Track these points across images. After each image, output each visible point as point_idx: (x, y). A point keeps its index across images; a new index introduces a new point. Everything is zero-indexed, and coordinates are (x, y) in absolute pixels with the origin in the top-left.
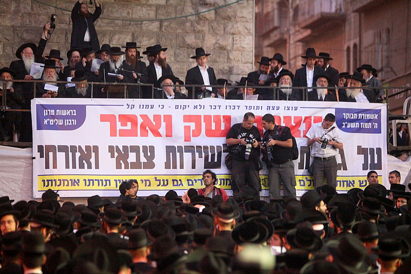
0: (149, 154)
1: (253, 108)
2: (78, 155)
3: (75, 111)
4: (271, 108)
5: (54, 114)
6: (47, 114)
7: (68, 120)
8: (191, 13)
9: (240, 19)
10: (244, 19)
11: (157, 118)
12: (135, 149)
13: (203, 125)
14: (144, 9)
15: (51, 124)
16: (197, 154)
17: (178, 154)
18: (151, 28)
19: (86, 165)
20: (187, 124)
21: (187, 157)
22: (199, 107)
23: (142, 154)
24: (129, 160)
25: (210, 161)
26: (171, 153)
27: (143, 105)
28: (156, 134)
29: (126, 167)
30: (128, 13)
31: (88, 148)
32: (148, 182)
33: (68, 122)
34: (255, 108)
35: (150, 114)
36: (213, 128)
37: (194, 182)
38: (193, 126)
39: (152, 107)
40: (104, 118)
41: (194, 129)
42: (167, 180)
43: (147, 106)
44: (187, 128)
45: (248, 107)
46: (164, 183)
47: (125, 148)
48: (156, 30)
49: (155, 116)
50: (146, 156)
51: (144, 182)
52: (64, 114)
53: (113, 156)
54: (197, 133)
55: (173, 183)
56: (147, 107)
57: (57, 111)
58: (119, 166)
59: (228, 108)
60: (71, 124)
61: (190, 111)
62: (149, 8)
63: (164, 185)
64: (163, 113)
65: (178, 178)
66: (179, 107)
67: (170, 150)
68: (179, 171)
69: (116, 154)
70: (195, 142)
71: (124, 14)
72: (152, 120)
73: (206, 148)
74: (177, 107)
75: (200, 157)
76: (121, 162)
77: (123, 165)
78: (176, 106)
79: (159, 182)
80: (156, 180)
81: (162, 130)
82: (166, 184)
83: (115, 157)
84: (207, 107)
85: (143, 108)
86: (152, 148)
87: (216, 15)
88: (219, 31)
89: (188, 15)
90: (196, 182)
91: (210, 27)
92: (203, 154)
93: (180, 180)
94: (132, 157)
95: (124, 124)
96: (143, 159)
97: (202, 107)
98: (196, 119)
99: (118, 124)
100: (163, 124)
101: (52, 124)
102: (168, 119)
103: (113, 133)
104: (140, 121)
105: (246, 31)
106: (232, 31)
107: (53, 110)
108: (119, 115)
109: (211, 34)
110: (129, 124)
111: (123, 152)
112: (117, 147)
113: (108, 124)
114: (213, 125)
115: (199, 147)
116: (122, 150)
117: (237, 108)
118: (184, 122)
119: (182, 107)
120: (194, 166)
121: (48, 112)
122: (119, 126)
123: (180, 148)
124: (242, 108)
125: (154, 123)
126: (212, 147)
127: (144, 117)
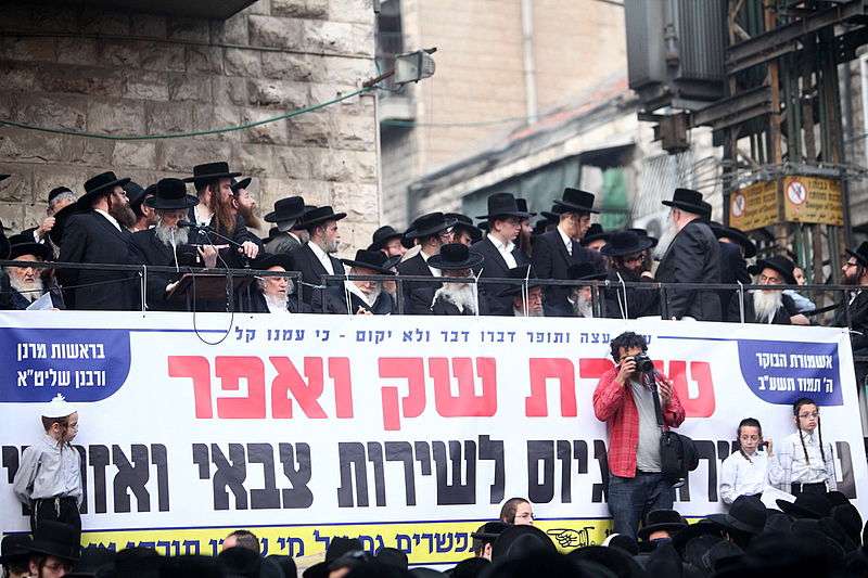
0: (297, 467)
1: (546, 337)
2: (111, 471)
3: (101, 346)
4: (591, 338)
5: (45, 356)
6: (26, 356)
7: (83, 373)
8: (232, 124)
9: (348, 142)
10: (355, 144)
11: (312, 364)
12: (261, 453)
13: (429, 383)
14: (118, 112)
15: (36, 384)
16: (417, 465)
17: (370, 466)
18: (135, 159)
19: (134, 501)
20: (389, 382)
21: (394, 471)
22: (415, 336)
23: (279, 467)
24: (248, 485)
25: (450, 483)
26: (352, 464)
27: (277, 331)
28: (314, 412)
29: (241, 505)
30: (79, 122)
31: (138, 450)
32: (296, 546)
33: (83, 379)
34: (553, 337)
35: (296, 353)
36: (455, 391)
37: (414, 541)
38: (402, 386)
39: (300, 336)
40: (183, 366)
41: (407, 394)
43: (288, 334)
44: (389, 394)
45: (535, 336)
47: (235, 449)
48: (147, 165)
49: (307, 360)
50: (289, 471)
51: (287, 544)
52: (73, 357)
53: (204, 474)
54: (415, 406)
56: (288, 336)
57: (54, 346)
58: (221, 503)
59: (488, 337)
60: (91, 383)
61: (395, 348)
62: (128, 110)
64: (326, 351)
66: (367, 336)
67: (349, 454)
68: (372, 512)
69: (213, 468)
70: (413, 431)
71: (71, 124)
72: (301, 370)
73: (438, 445)
74: (360, 336)
75: (426, 471)
76: (228, 489)
77: (232, 499)
78: (358, 332)
80: (318, 539)
81: (327, 400)
83: (212, 476)
84: (436, 337)
85: (277, 339)
86: (304, 450)
87: (290, 132)
88: (299, 170)
89: (225, 128)
90: (418, 543)
91: (279, 162)
92: (433, 464)
93: (379, 538)
94: (254, 478)
95: (230, 384)
96: (283, 482)
97: (424, 336)
98: (405, 367)
99: (216, 383)
100: (329, 384)
101: (42, 384)
102: (341, 367)
103: (202, 412)
104: (271, 373)
105: (363, 174)
106: (331, 171)
107: (44, 346)
108: (217, 358)
109: (280, 178)
110: (243, 383)
111: (231, 463)
112: (215, 446)
113: (189, 382)
114: (454, 383)
115: (422, 446)
116: (227, 456)
117: (507, 338)
118: (382, 376)
119: (374, 335)
120: (411, 501)
121: (30, 349)
122: (217, 389)
123: (374, 447)
124: (522, 338)
125: (307, 381)
126: (455, 446)
127: (281, 363)
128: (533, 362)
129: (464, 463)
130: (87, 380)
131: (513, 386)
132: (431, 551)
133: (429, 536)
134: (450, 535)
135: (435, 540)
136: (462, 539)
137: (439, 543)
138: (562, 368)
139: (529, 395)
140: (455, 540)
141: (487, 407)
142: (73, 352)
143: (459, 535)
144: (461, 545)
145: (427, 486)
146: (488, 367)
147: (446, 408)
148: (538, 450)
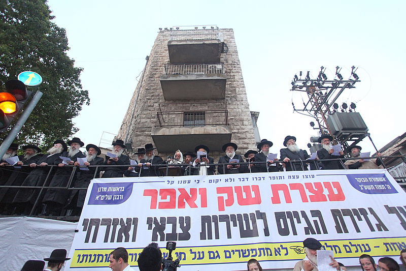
0: (185, 225)
2: (119, 227)
3: (123, 187)
4: (292, 177)
5: (105, 191)
6: (100, 191)
11: (193, 191)
12: (172, 220)
13: (235, 195)
15: (101, 199)
16: (231, 223)
17: (213, 224)
19: (124, 238)
20: (220, 195)
21: (222, 226)
22: (229, 180)
23: (178, 225)
24: (165, 232)
25: (245, 229)
26: (206, 223)
27: (181, 181)
28: (193, 205)
29: (162, 239)
31: (129, 220)
32: (183, 255)
33: (116, 197)
34: (278, 178)
35: (187, 187)
36: (244, 197)
37: (232, 253)
38: (225, 196)
39: (189, 182)
40: (147, 193)
41: (227, 199)
42: (203, 252)
43: (185, 182)
44: (220, 199)
45: (272, 178)
46: (200, 255)
47: (163, 219)
49: (191, 189)
50: (182, 227)
51: (179, 255)
52: (114, 191)
53: (150, 228)
54: (230, 202)
55: (210, 255)
57: (109, 188)
58: (154, 239)
59: (255, 179)
60: (118, 199)
61: (222, 184)
63: (200, 258)
64: (198, 187)
65: (214, 249)
66: (213, 181)
67: (205, 219)
68: (214, 241)
69: (154, 226)
70: (228, 211)
72: (189, 193)
73: (239, 215)
74: (210, 181)
75: (235, 225)
76: (158, 233)
77: (159, 237)
79: (194, 254)
80: (192, 253)
81: (198, 201)
82: (201, 256)
83: (153, 228)
84: (237, 180)
85: (181, 183)
86: (188, 219)
90: (234, 253)
92: (238, 222)
93: (217, 252)
94: (168, 229)
95: (164, 197)
96: (179, 231)
97: (233, 180)
98: (228, 190)
99: (159, 197)
100: (199, 196)
101: (103, 199)
102: (203, 192)
103: (153, 206)
104: (178, 194)
107: (106, 188)
108: (160, 190)
110: (168, 197)
111: (160, 224)
112: (155, 218)
113: (150, 198)
114: (244, 194)
115: (233, 216)
116: (159, 221)
117: (262, 179)
118: (217, 193)
119: (215, 181)
120: (229, 236)
121: (102, 189)
122: (159, 199)
123: (215, 217)
124: (267, 178)
125: (191, 196)
126: (246, 215)
127: (182, 190)
128: (272, 186)
129: (244, 222)
131: (266, 194)
132: (240, 257)
133: (239, 251)
134: (248, 250)
135: (241, 253)
136: (254, 251)
137: (243, 254)
138: (284, 187)
139: (272, 196)
140: (251, 252)
141: (258, 201)
142: (115, 189)
143: (252, 250)
144: (254, 254)
145: (235, 231)
146: (256, 188)
147: (242, 202)
148: (279, 216)
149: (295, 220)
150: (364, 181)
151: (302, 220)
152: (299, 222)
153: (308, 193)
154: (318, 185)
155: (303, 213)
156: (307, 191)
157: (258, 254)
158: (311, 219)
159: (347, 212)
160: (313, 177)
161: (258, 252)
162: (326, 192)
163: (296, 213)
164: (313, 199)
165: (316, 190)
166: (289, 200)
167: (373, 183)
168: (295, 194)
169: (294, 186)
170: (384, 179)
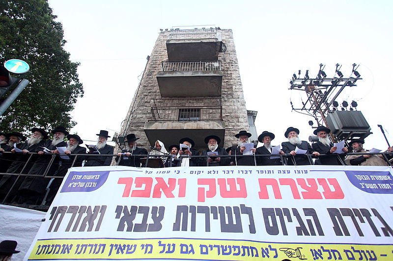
0: (158, 215)
2: (85, 215)
4: (282, 172)
5: (80, 179)
6: (74, 179)
7: (89, 183)
11: (172, 181)
12: (144, 210)
13: (218, 187)
15: (73, 186)
16: (211, 215)
17: (190, 215)
19: (87, 227)
20: (202, 186)
21: (201, 218)
22: (212, 172)
23: (150, 215)
24: (134, 222)
25: (227, 222)
26: (182, 213)
28: (170, 195)
29: (129, 230)
31: (97, 208)
32: (149, 248)
33: (88, 185)
34: (267, 172)
35: (166, 178)
36: (228, 189)
37: (209, 248)
38: (207, 188)
39: (168, 172)
40: (121, 181)
41: (208, 190)
42: (174, 245)
43: (164, 172)
44: (201, 191)
45: (260, 172)
46: (169, 249)
47: (134, 208)
49: (170, 179)
50: (154, 217)
51: (145, 247)
52: (89, 179)
53: (117, 217)
54: (212, 194)
55: (182, 249)
57: (84, 176)
58: (121, 228)
59: (241, 172)
63: (169, 252)
64: (178, 177)
65: (188, 242)
66: (194, 172)
67: (182, 209)
68: (189, 233)
69: (122, 215)
70: (209, 203)
72: (167, 183)
73: (221, 208)
74: (192, 172)
75: (215, 218)
76: (126, 223)
77: (126, 227)
79: (163, 247)
80: (160, 245)
81: (176, 192)
82: (171, 250)
83: (121, 218)
85: (160, 173)
86: (162, 209)
90: (212, 249)
92: (219, 215)
93: (191, 245)
94: (138, 219)
95: (139, 185)
96: (150, 221)
97: (216, 172)
98: (211, 182)
99: (134, 185)
100: (177, 187)
101: (75, 186)
102: (183, 182)
103: (126, 194)
104: (155, 182)
107: (81, 176)
108: (136, 178)
110: (144, 186)
111: (130, 213)
112: (126, 207)
113: (124, 186)
114: (228, 187)
115: (214, 209)
116: (129, 210)
117: (249, 172)
118: (198, 184)
119: (197, 172)
120: (208, 229)
121: (77, 177)
122: (133, 187)
123: (193, 208)
124: (254, 172)
125: (168, 186)
126: (229, 208)
127: (160, 180)
128: (260, 180)
130: (90, 185)
131: (253, 188)
132: (219, 254)
133: (218, 246)
134: (230, 247)
135: (221, 249)
136: (237, 249)
137: (223, 250)
138: (273, 182)
139: (260, 191)
140: (233, 249)
141: (243, 194)
142: (89, 177)
143: (235, 247)
144: (237, 251)
145: (216, 224)
146: (242, 182)
147: (224, 194)
148: (267, 212)
149: (285, 218)
150: (365, 179)
151: (294, 218)
152: (290, 220)
153: (300, 190)
154: (311, 181)
155: (295, 211)
156: (299, 187)
157: (242, 252)
158: (304, 218)
159: (347, 212)
160: (306, 172)
161: (242, 250)
162: (321, 189)
163: (286, 211)
164: (306, 196)
165: (310, 186)
166: (278, 196)
167: (376, 182)
168: (285, 190)
169: (284, 182)
170: (389, 178)
